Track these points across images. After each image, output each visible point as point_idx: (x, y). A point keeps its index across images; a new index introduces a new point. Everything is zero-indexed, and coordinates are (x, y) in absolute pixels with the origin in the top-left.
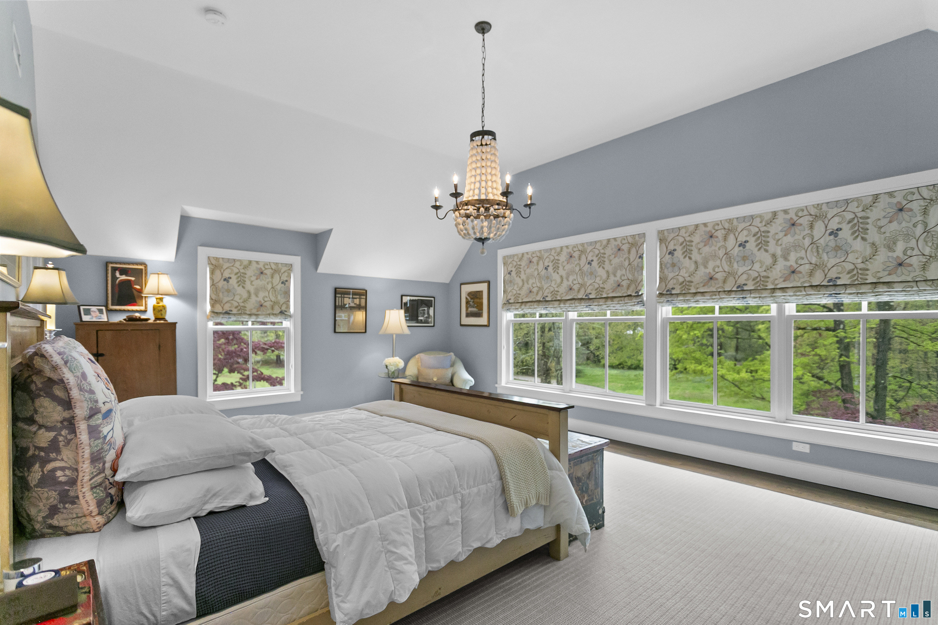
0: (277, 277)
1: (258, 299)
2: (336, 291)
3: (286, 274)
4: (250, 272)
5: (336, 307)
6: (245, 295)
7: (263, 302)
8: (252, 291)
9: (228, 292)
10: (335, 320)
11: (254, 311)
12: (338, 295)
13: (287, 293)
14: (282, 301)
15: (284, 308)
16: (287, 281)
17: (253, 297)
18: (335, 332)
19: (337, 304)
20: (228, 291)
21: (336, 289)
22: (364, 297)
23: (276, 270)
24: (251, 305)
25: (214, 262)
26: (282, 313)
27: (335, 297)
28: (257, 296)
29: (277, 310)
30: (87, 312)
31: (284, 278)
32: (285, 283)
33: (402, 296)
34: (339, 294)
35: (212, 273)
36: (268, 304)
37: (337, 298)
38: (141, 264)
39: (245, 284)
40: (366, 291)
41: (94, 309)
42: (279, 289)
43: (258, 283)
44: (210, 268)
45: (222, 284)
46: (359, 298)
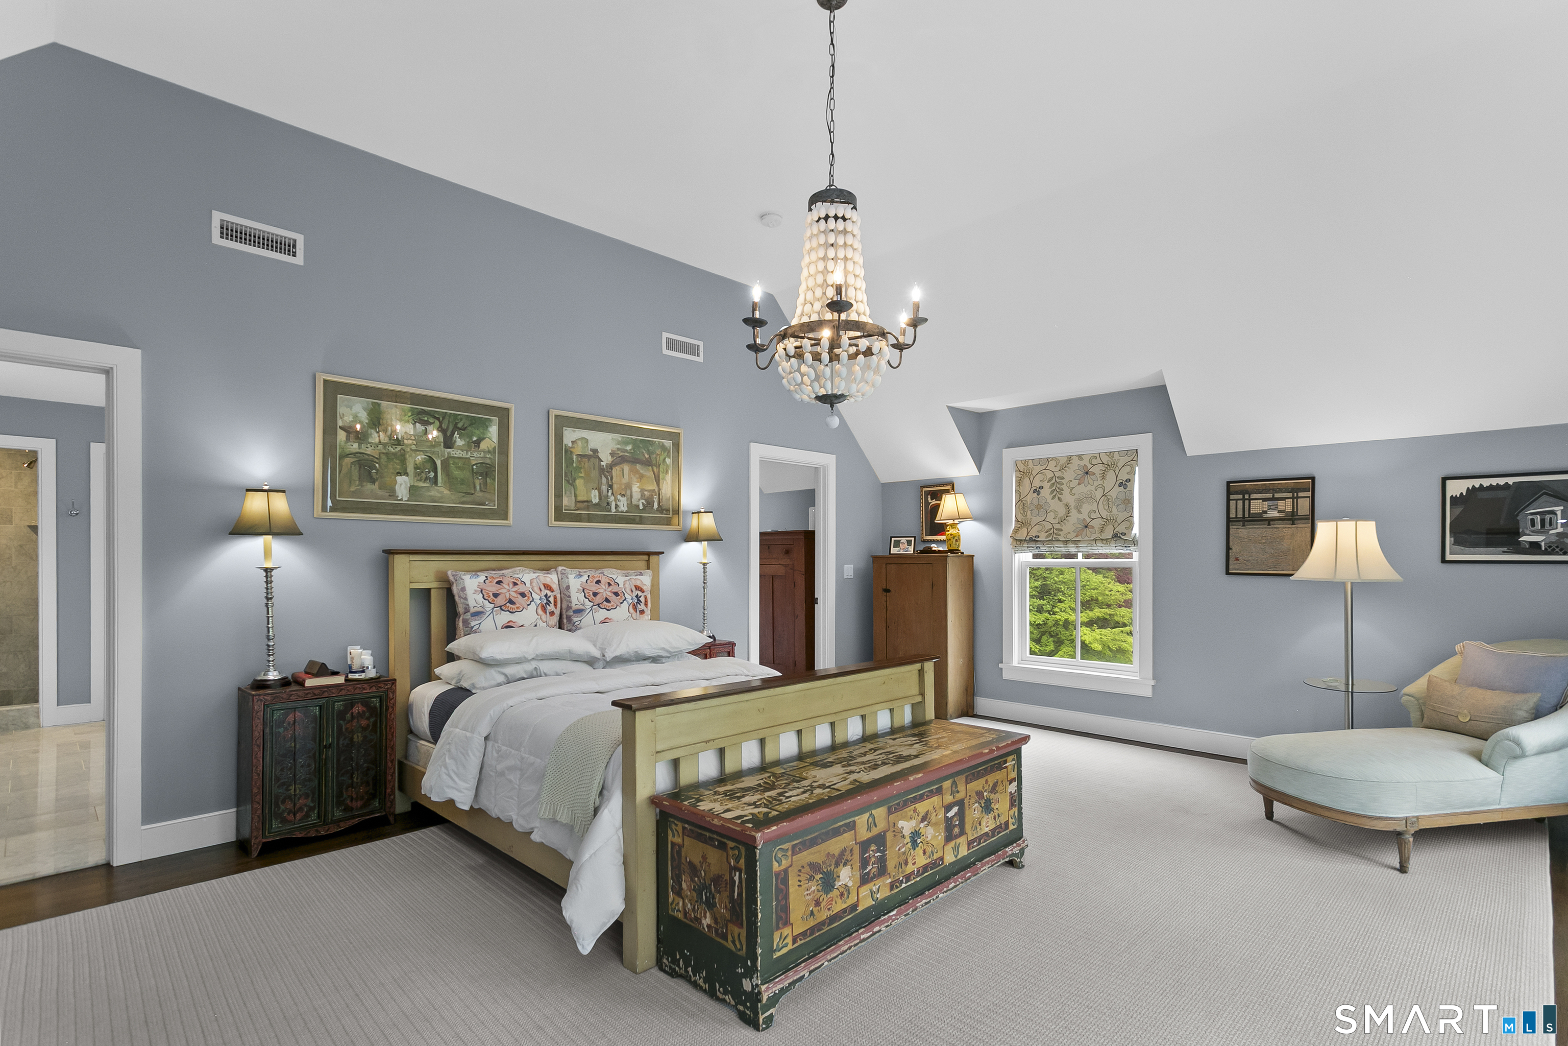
0: (1111, 475)
1: (1081, 517)
2: (1232, 489)
3: (1128, 469)
4: (1069, 475)
5: (1229, 521)
6: (1062, 511)
7: (1088, 520)
8: (1072, 504)
9: (1039, 509)
10: (1228, 548)
11: (1071, 536)
12: (1232, 497)
13: (1128, 502)
14: (1122, 516)
15: (1121, 529)
16: (1128, 480)
17: (1074, 512)
18: (1228, 573)
19: (1232, 515)
20: (1039, 507)
21: (1228, 483)
22: (1309, 494)
23: (1110, 464)
24: (1069, 528)
25: (1022, 468)
26: (1116, 536)
27: (1228, 500)
28: (1079, 512)
29: (1108, 533)
30: (897, 544)
31: (1123, 476)
32: (1125, 484)
33: (1444, 480)
34: (1237, 493)
35: (1019, 483)
36: (1097, 524)
37: (1232, 503)
38: (946, 484)
39: (1061, 494)
40: (1313, 479)
41: (904, 540)
42: (1114, 497)
43: (1082, 490)
44: (1017, 477)
45: (1031, 498)
46: (1293, 498)
